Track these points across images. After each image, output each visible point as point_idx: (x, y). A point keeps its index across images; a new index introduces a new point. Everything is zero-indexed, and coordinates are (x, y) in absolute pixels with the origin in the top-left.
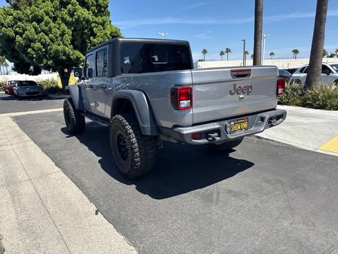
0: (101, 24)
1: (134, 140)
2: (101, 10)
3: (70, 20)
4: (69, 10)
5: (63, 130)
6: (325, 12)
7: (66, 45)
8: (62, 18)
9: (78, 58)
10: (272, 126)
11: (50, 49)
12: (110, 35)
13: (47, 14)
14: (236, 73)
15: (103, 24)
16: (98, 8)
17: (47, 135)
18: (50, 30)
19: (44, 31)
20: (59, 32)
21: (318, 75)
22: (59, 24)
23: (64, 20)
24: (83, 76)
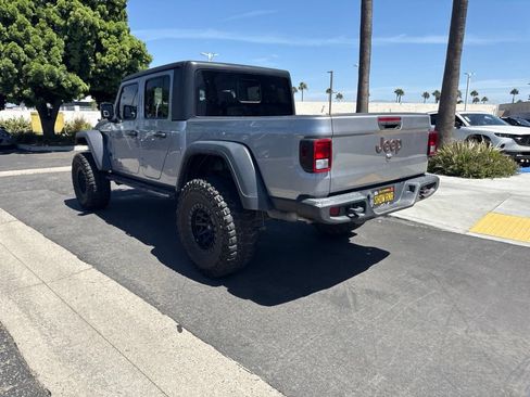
0: (114, 33)
1: (229, 217)
2: (115, 11)
3: (63, 23)
4: (61, 8)
5: (68, 203)
6: (462, 40)
7: (55, 65)
8: (48, 20)
9: (75, 87)
10: (422, 198)
11: (28, 70)
12: (130, 52)
13: (23, 11)
14: (384, 122)
15: (118, 34)
16: (110, 8)
17: (42, 210)
18: (27, 37)
19: (16, 40)
20: (43, 43)
21: (450, 128)
22: (42, 29)
23: (51, 23)
24: (115, 117)
